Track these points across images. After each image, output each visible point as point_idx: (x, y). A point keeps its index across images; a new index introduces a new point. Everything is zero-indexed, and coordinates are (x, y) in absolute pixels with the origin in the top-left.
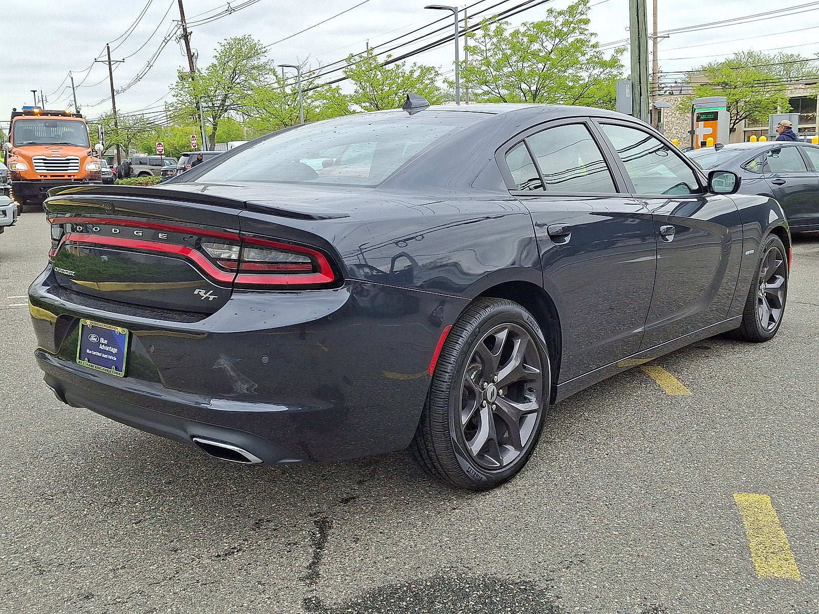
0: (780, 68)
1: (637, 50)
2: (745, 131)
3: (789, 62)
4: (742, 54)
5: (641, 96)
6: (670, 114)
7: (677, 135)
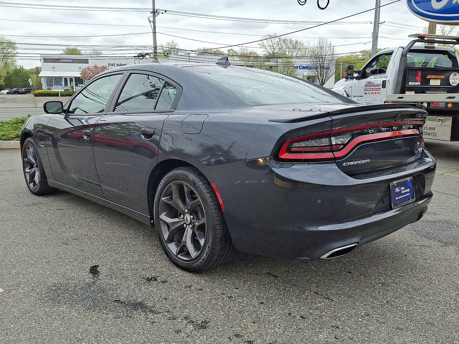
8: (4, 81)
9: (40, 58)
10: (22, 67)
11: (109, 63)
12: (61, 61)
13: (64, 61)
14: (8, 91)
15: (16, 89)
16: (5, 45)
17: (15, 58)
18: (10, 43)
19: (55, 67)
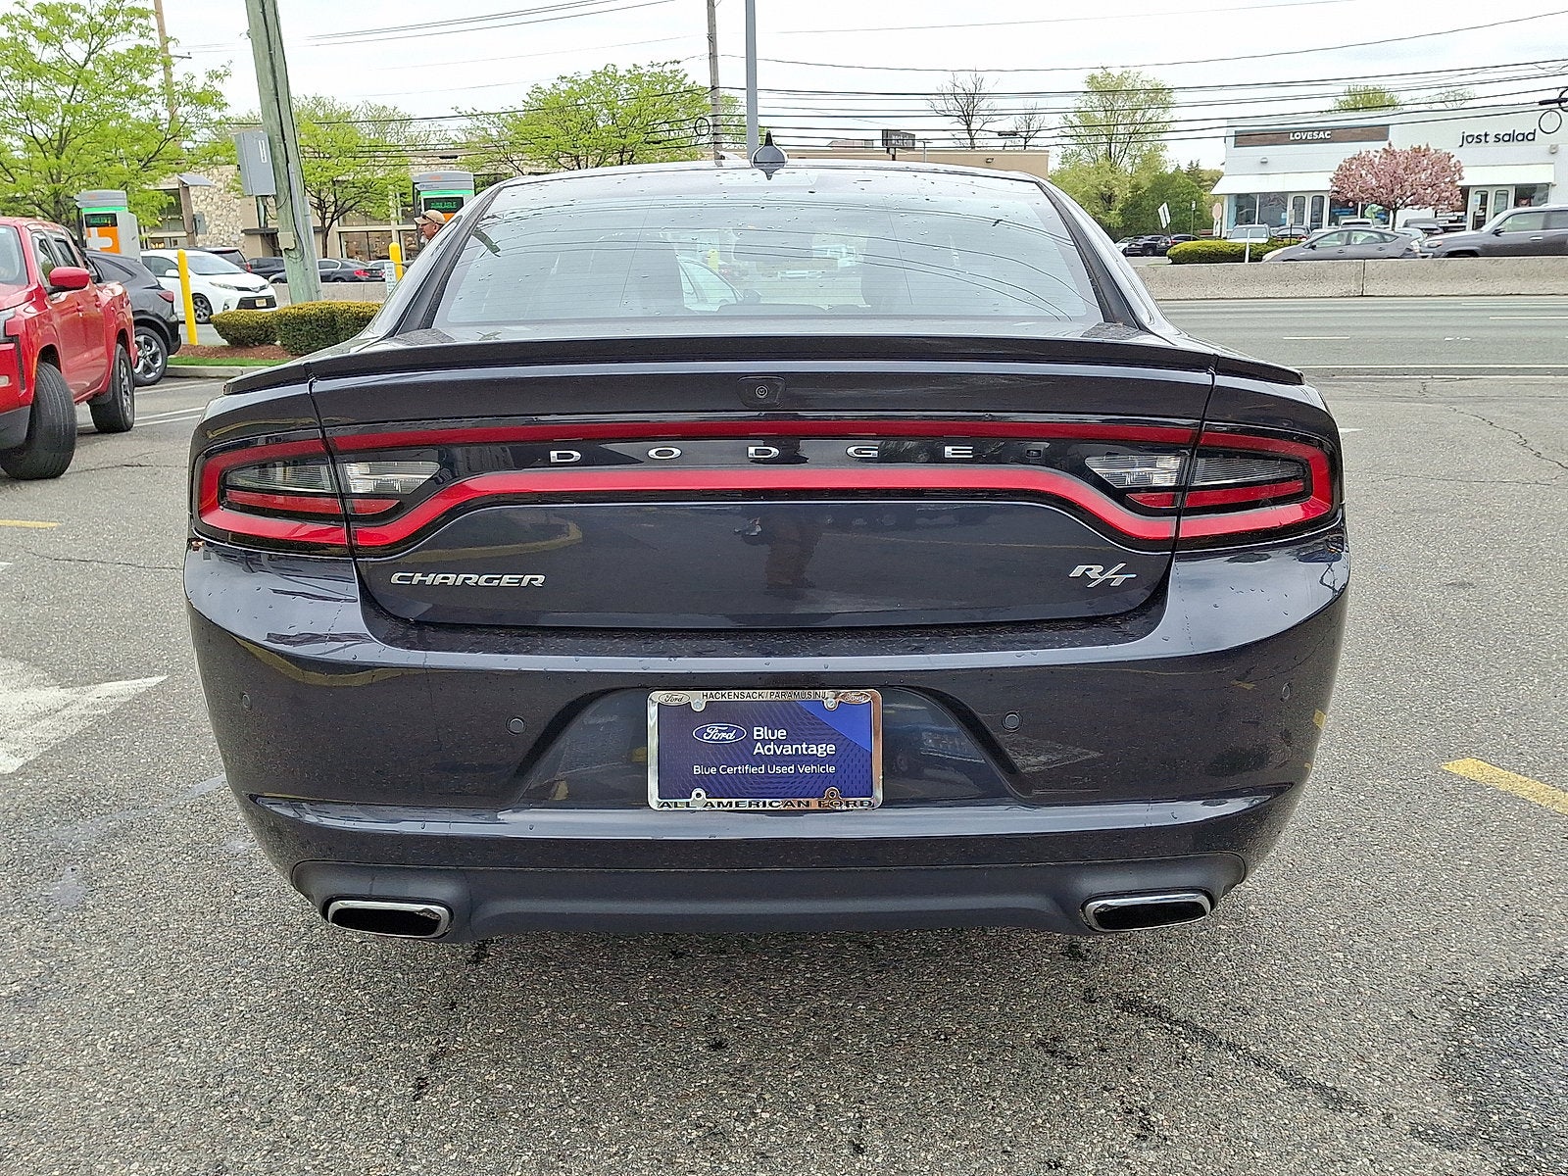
0: (367, 128)
1: (270, 77)
2: (340, 233)
3: (382, 120)
4: (304, 99)
5: (288, 162)
6: (202, 198)
7: (222, 236)
8: (1120, 214)
9: (1222, 132)
10: (1194, 165)
11: (1465, 135)
12: (1291, 138)
13: (1304, 138)
14: (1126, 245)
15: (1150, 237)
16: (1142, 96)
17: (1164, 136)
18: (1157, 91)
19: (1269, 159)
